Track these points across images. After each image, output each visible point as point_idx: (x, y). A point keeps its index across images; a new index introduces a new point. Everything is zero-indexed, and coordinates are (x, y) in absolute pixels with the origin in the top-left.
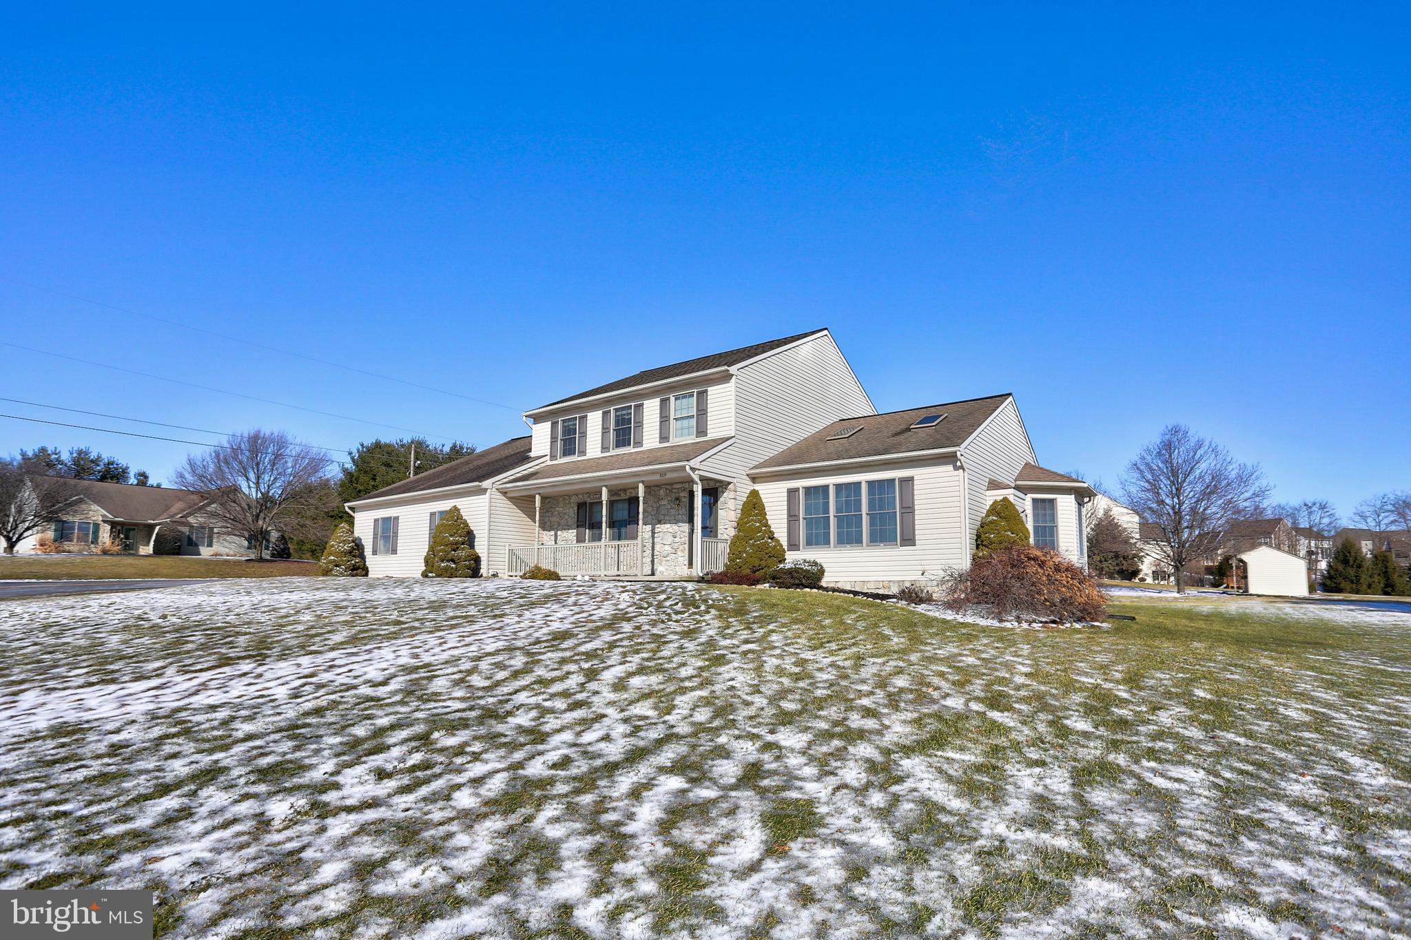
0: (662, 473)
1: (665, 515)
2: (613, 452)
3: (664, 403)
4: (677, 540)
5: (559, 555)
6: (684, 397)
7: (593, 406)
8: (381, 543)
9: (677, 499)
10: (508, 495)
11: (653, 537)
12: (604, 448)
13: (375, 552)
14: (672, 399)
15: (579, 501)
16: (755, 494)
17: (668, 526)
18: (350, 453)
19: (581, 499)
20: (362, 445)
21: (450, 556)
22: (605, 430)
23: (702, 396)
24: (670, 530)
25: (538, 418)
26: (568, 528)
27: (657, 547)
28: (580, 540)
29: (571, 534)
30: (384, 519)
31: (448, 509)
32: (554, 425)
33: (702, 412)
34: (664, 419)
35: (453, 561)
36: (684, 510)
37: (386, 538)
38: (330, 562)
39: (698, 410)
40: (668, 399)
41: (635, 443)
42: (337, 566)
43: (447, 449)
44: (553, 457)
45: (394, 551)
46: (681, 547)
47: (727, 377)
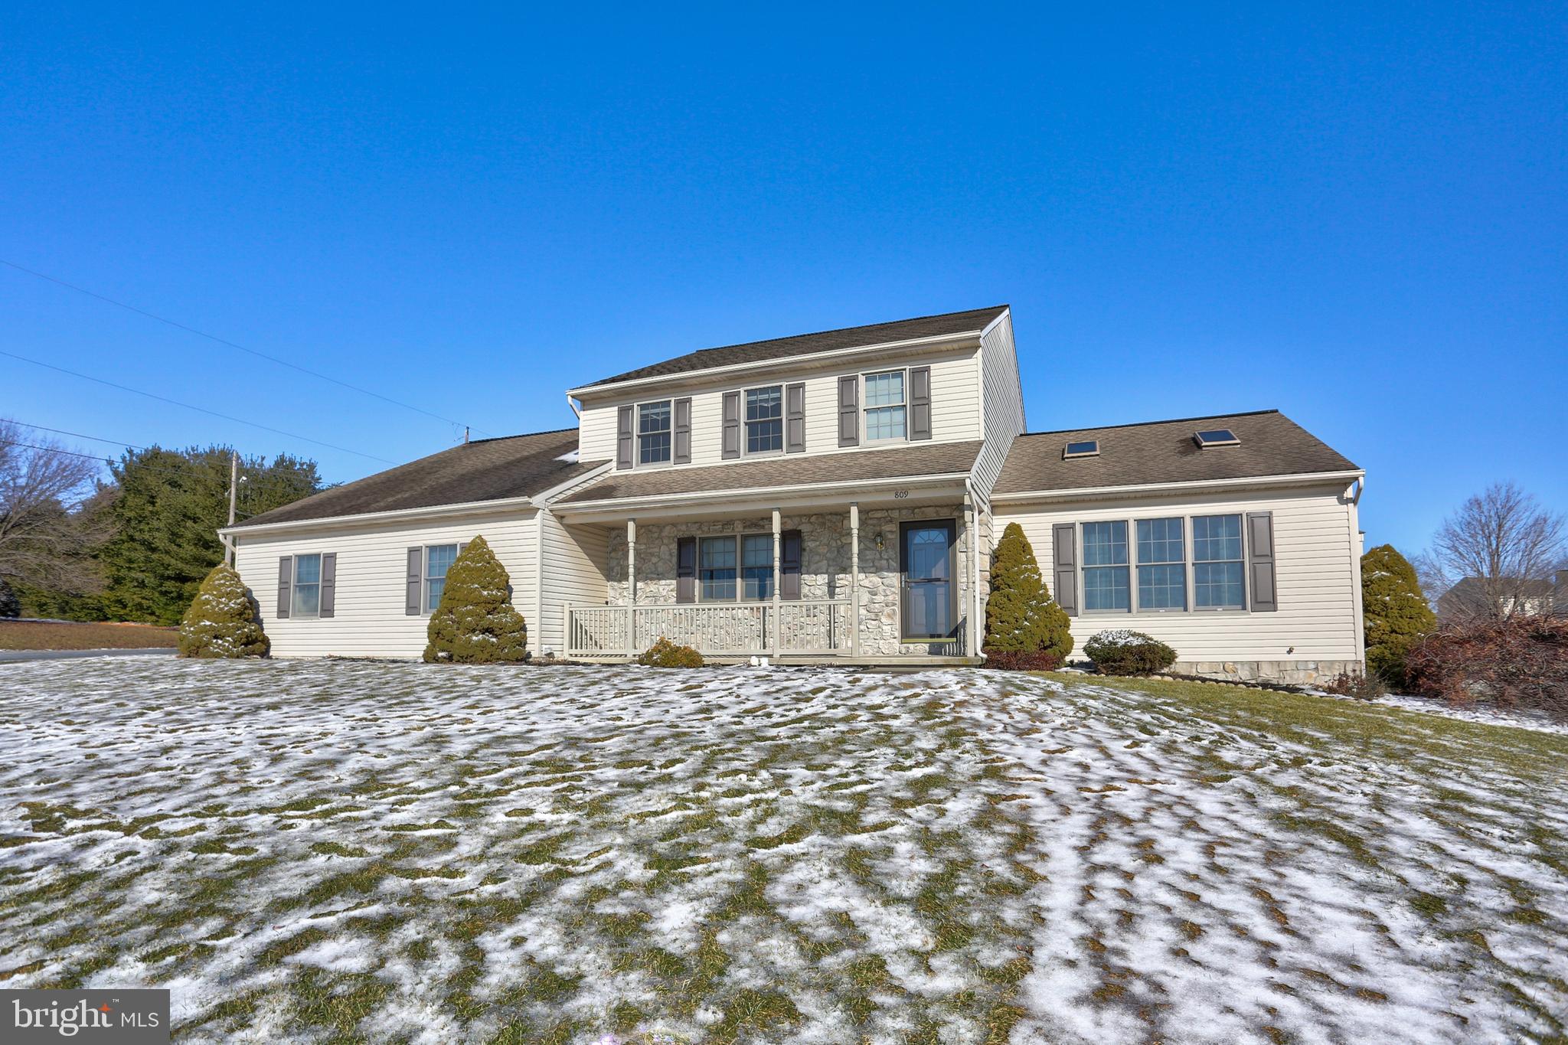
0: (904, 489)
2: (746, 458)
3: (846, 386)
4: (879, 598)
5: (641, 620)
6: (884, 376)
7: (706, 385)
8: (295, 598)
9: (879, 534)
10: (566, 521)
11: (832, 593)
12: (728, 451)
13: (283, 613)
14: (862, 379)
15: (680, 535)
16: (1014, 530)
17: (859, 576)
18: (110, 463)
19: (684, 532)
20: (131, 452)
21: (485, 624)
22: (729, 424)
23: (920, 377)
24: (866, 583)
25: (589, 402)
26: (660, 576)
28: (684, 597)
29: (667, 587)
30: (301, 558)
31: (469, 540)
32: (624, 413)
33: (920, 403)
34: (847, 410)
35: (488, 630)
36: (891, 553)
37: (307, 589)
38: (205, 629)
39: (913, 397)
40: (856, 378)
41: (791, 446)
42: (216, 637)
43: (269, 463)
44: (623, 463)
45: (328, 612)
46: (887, 610)
47: (968, 349)
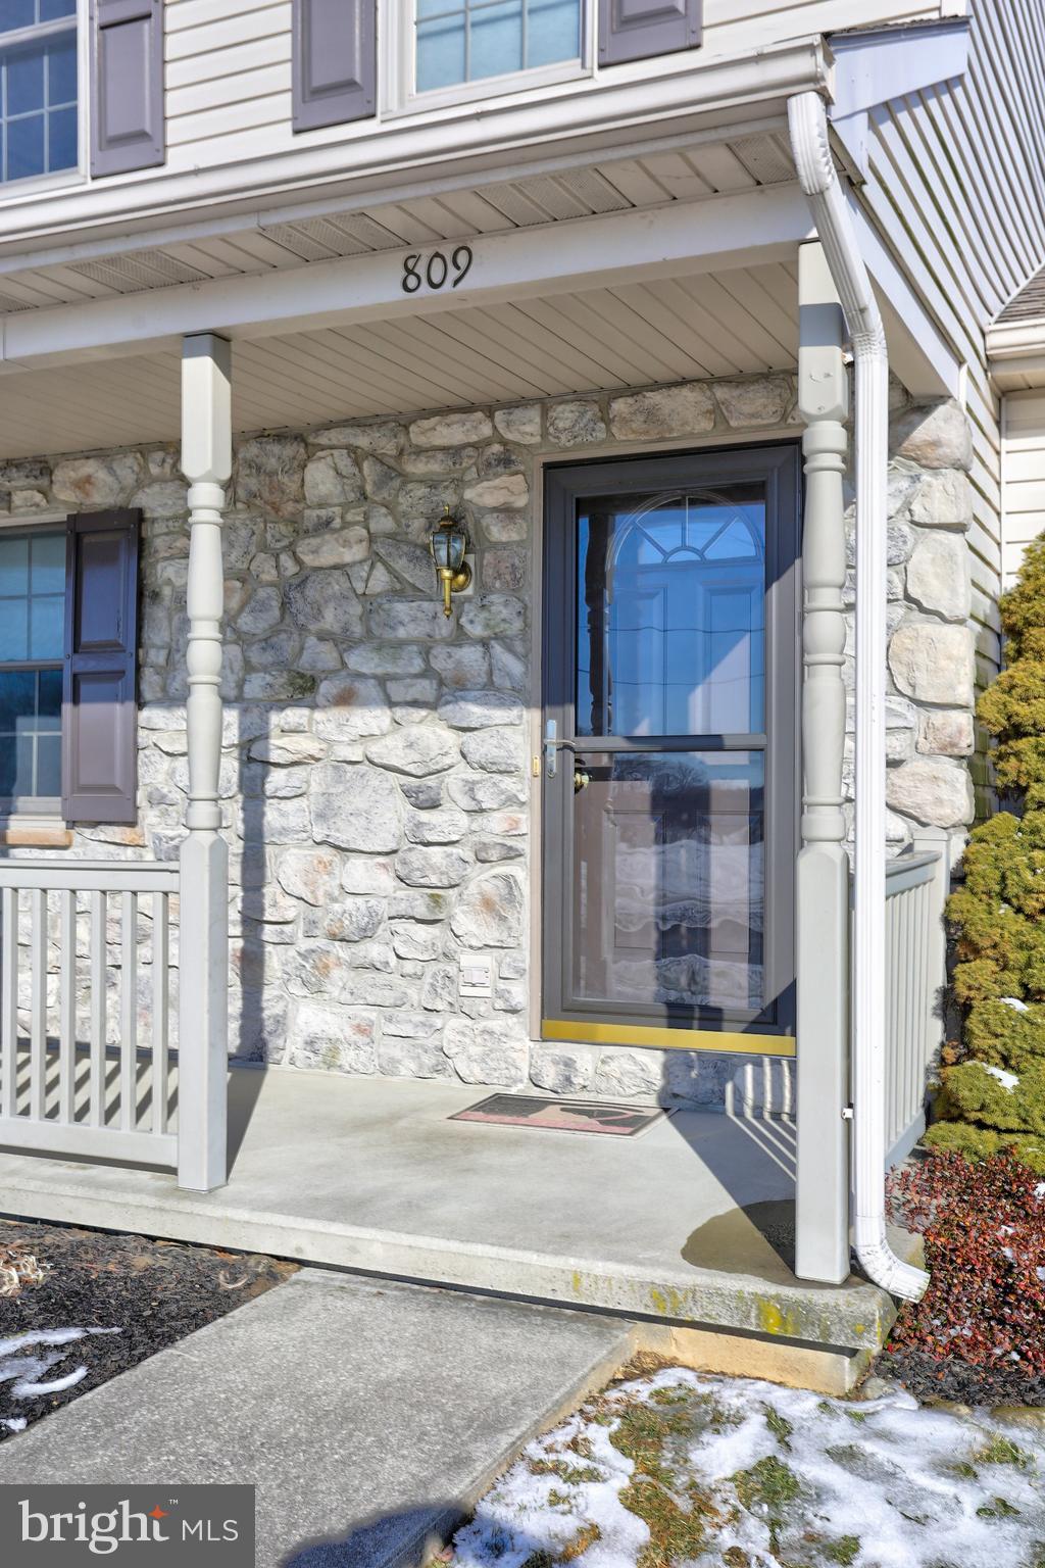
1: (343, 641)
11: (253, 792)
17: (371, 719)
24: (391, 750)
27: (288, 867)
36: (504, 613)
41: (108, 141)
